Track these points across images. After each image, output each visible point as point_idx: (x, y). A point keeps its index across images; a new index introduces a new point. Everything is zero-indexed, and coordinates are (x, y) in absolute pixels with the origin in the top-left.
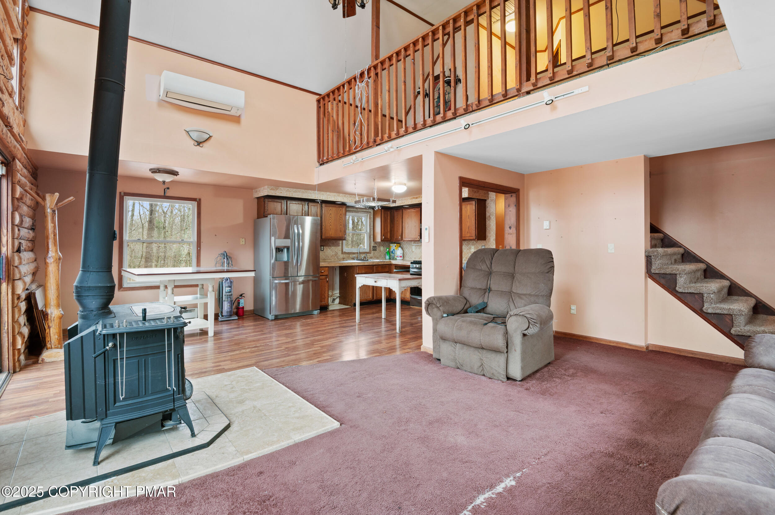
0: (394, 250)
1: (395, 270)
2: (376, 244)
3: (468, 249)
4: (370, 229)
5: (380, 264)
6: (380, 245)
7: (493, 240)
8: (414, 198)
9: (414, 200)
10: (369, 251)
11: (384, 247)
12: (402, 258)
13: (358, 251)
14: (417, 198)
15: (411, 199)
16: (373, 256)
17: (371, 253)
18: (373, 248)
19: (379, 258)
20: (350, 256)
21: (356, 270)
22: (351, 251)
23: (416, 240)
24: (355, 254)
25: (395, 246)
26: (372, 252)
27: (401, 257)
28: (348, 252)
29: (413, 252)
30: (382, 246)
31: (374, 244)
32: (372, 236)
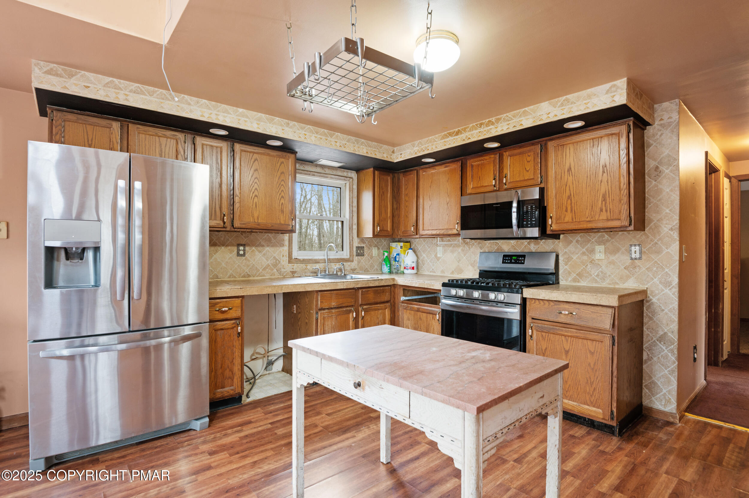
0: (398, 254)
1: (403, 298)
2: (364, 243)
3: (584, 254)
4: (351, 212)
5: (371, 285)
6: (371, 246)
7: (671, 229)
8: (450, 134)
9: (451, 138)
10: (348, 257)
11: (378, 249)
12: (415, 271)
13: (326, 257)
14: (457, 133)
15: (441, 139)
16: (356, 267)
17: (352, 261)
18: (357, 250)
19: (368, 271)
20: (308, 267)
21: (317, 301)
22: (310, 258)
23: (450, 232)
24: (318, 263)
25: (401, 247)
26: (356, 258)
27: (413, 268)
28: (304, 260)
29: (438, 259)
30: (376, 246)
31: (359, 243)
32: (355, 227)
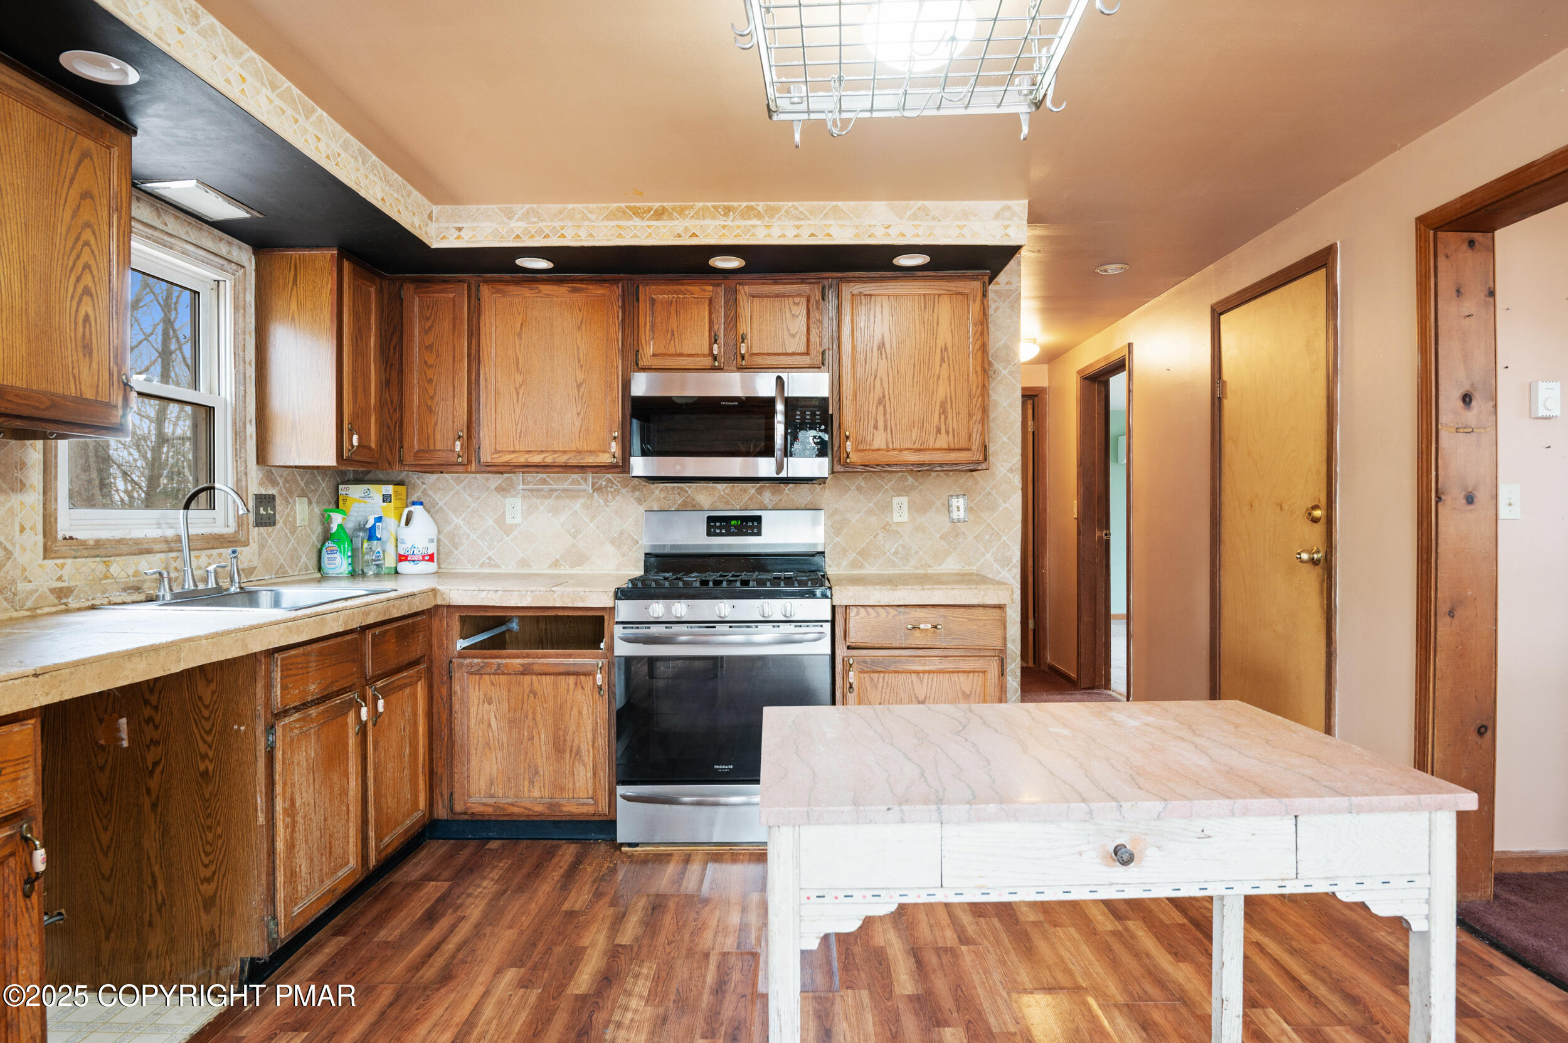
0: (379, 519)
1: (461, 644)
2: (274, 483)
4: (240, 379)
5: (396, 614)
6: (290, 492)
8: (637, 212)
9: (637, 222)
10: (231, 529)
11: (310, 503)
12: (431, 567)
14: (659, 214)
15: (607, 218)
16: (256, 562)
17: (246, 544)
18: (257, 508)
19: (285, 574)
20: (114, 569)
21: (269, 687)
22: (118, 534)
23: (590, 460)
24: (149, 551)
25: (386, 499)
26: (255, 532)
27: (431, 558)
28: (98, 543)
30: (303, 494)
31: (261, 484)
32: (251, 430)
